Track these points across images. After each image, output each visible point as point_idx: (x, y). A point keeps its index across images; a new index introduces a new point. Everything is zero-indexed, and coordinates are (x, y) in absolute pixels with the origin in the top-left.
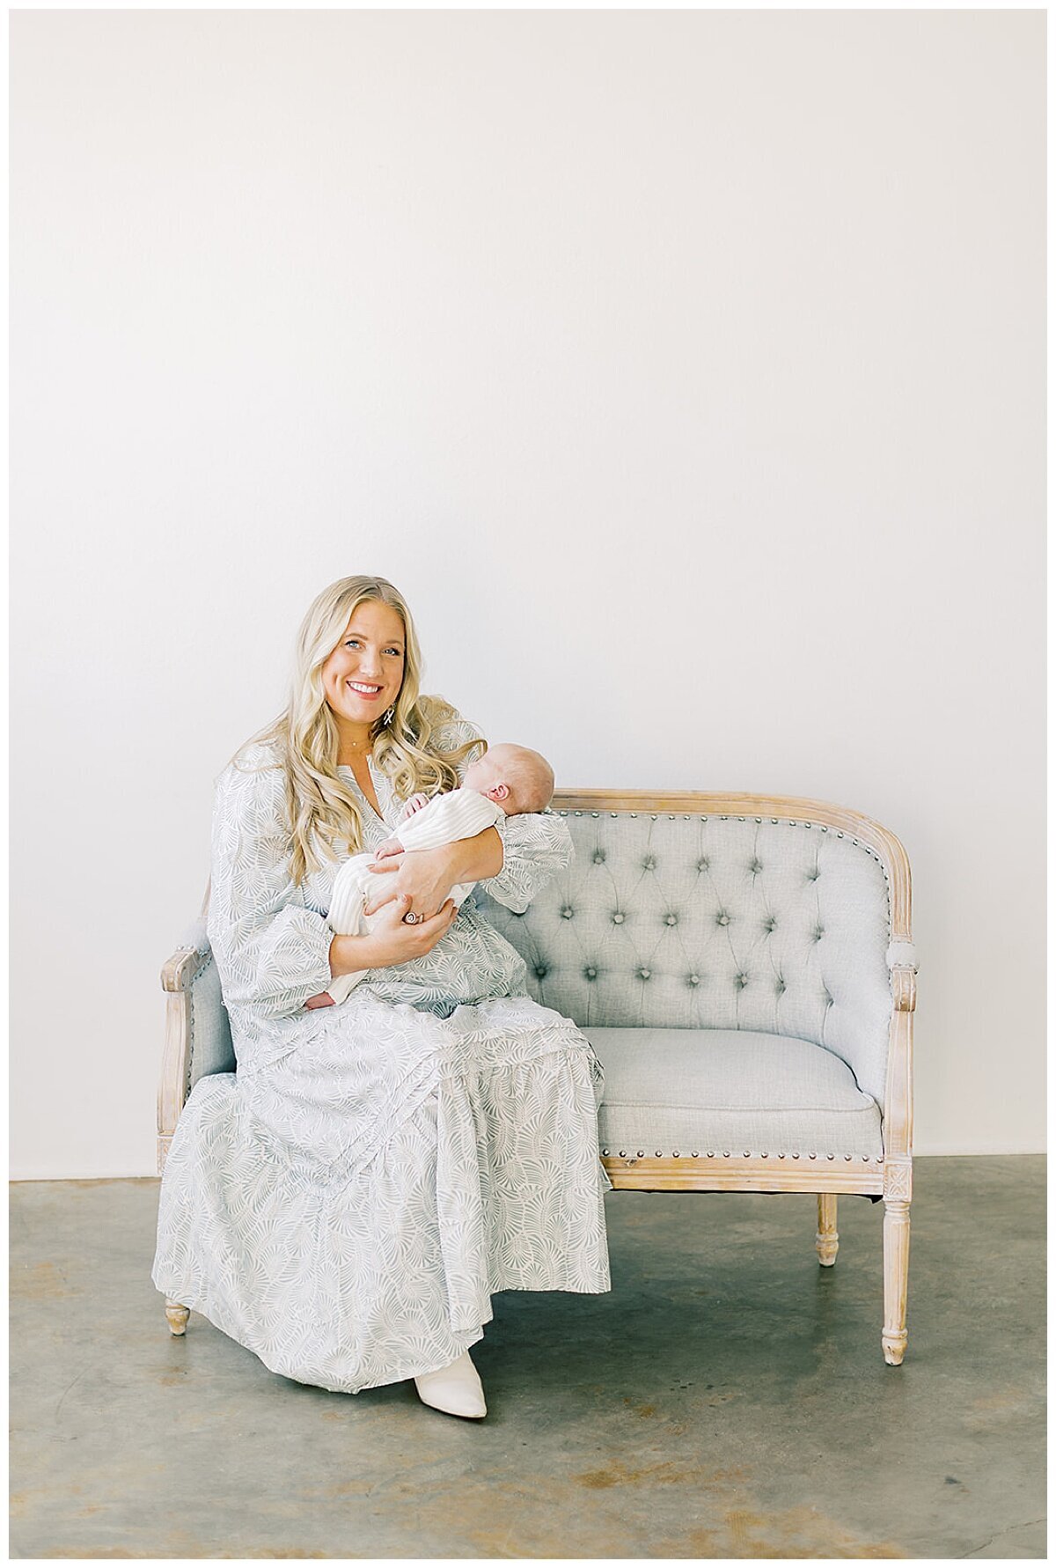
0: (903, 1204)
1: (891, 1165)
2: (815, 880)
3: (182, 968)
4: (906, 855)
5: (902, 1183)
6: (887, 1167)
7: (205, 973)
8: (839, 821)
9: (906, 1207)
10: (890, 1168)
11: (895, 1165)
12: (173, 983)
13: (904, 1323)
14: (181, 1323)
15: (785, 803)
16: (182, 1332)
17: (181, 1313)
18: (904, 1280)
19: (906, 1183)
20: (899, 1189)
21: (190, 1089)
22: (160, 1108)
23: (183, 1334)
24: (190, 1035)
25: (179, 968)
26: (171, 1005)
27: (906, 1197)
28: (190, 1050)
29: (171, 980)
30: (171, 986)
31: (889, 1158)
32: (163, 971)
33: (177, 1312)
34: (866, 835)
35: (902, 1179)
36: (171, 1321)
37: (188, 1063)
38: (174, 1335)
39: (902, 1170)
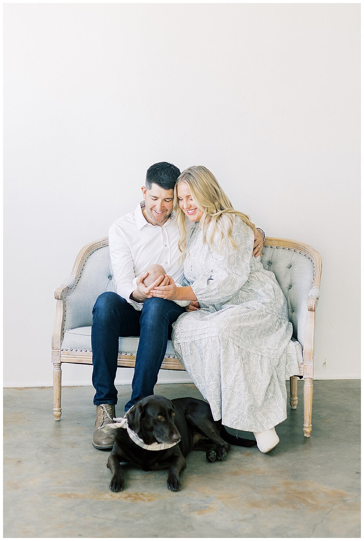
0: (310, 379)
1: (306, 365)
2: (290, 268)
3: (62, 291)
4: (321, 259)
5: (310, 371)
6: (304, 366)
7: (71, 294)
8: (300, 247)
9: (311, 380)
10: (305, 366)
11: (307, 365)
12: (58, 296)
13: (311, 422)
14: (58, 417)
15: (281, 241)
16: (59, 420)
17: (58, 413)
18: (311, 406)
19: (311, 372)
20: (309, 374)
21: (63, 334)
22: (53, 340)
23: (59, 421)
24: (64, 316)
25: (61, 291)
26: (58, 304)
27: (311, 377)
28: (64, 320)
29: (58, 295)
30: (58, 297)
31: (305, 363)
32: (55, 292)
33: (57, 413)
34: (309, 252)
35: (310, 370)
36: (55, 416)
37: (63, 325)
38: (56, 421)
39: (310, 367)
